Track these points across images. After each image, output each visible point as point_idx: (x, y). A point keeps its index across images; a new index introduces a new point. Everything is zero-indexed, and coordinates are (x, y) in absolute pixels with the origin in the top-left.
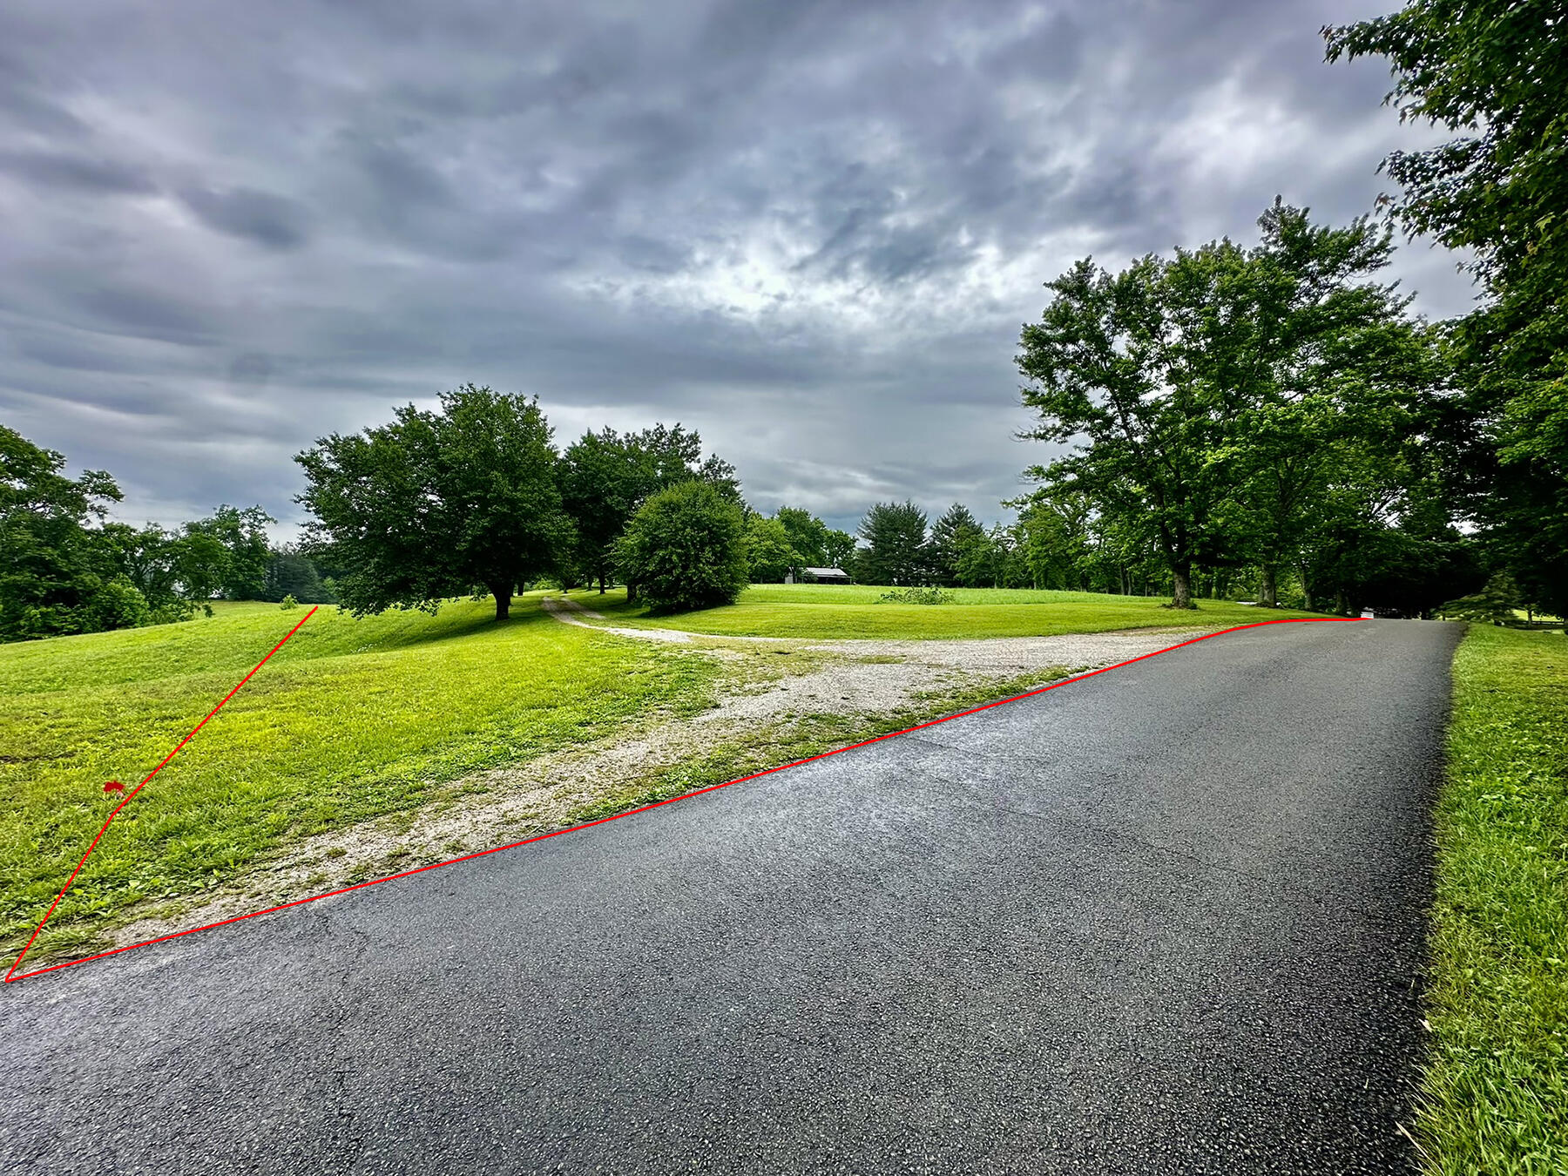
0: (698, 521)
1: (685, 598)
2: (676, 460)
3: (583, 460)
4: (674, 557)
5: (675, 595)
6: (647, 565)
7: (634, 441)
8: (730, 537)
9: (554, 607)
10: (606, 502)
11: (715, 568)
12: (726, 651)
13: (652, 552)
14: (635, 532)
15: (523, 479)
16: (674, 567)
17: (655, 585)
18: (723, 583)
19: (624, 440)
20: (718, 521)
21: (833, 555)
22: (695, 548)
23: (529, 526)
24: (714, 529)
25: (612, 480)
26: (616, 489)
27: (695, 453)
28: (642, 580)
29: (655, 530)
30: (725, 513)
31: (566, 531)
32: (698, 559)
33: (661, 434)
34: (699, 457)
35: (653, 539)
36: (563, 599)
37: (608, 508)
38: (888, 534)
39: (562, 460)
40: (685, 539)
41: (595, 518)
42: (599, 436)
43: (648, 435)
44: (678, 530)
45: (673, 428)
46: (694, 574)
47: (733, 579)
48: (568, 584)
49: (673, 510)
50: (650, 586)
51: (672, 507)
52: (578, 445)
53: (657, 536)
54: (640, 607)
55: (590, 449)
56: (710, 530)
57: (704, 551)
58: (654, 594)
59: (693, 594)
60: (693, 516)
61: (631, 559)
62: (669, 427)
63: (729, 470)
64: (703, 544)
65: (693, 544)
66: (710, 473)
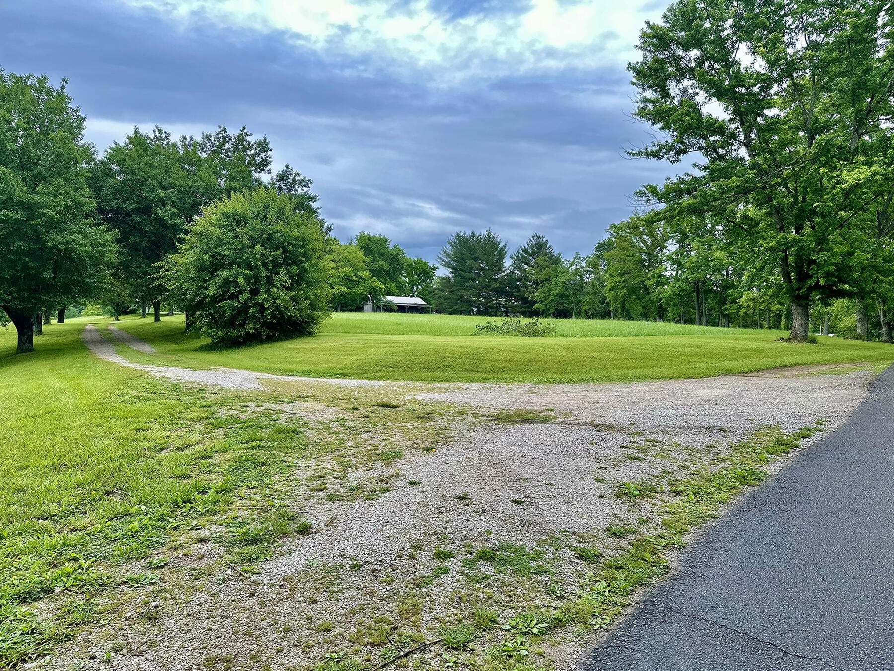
0: (270, 238)
1: (255, 329)
2: (242, 168)
3: (128, 162)
4: (241, 280)
5: (242, 325)
6: (206, 289)
7: (191, 145)
8: (309, 259)
9: (95, 336)
10: (156, 214)
11: (292, 293)
12: (311, 405)
13: (212, 273)
14: (192, 248)
15: (44, 179)
16: (241, 292)
17: (217, 312)
18: (301, 310)
19: (179, 144)
20: (295, 239)
21: (413, 283)
22: (267, 269)
23: (53, 238)
24: (290, 247)
25: (165, 189)
26: (169, 199)
27: (265, 163)
28: (200, 305)
29: (217, 246)
30: (303, 229)
31: (103, 245)
32: (270, 282)
33: (224, 138)
34: (269, 167)
35: (213, 257)
36: (111, 327)
37: (161, 221)
38: (469, 263)
39: (102, 162)
40: (254, 258)
41: (143, 233)
42: (149, 138)
43: (209, 140)
44: (244, 247)
45: (237, 133)
46: (266, 300)
47: (313, 307)
48: (121, 310)
49: (238, 223)
50: (212, 314)
51: (237, 220)
52: (122, 144)
53: (219, 254)
54: (198, 337)
55: (137, 151)
56: (284, 248)
57: (277, 273)
58: (215, 322)
59: (265, 324)
60: (263, 231)
61: (186, 280)
62: (233, 132)
63: (305, 183)
64: (276, 265)
65: (265, 265)
66: (282, 186)
